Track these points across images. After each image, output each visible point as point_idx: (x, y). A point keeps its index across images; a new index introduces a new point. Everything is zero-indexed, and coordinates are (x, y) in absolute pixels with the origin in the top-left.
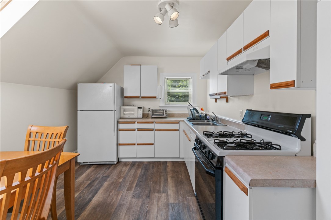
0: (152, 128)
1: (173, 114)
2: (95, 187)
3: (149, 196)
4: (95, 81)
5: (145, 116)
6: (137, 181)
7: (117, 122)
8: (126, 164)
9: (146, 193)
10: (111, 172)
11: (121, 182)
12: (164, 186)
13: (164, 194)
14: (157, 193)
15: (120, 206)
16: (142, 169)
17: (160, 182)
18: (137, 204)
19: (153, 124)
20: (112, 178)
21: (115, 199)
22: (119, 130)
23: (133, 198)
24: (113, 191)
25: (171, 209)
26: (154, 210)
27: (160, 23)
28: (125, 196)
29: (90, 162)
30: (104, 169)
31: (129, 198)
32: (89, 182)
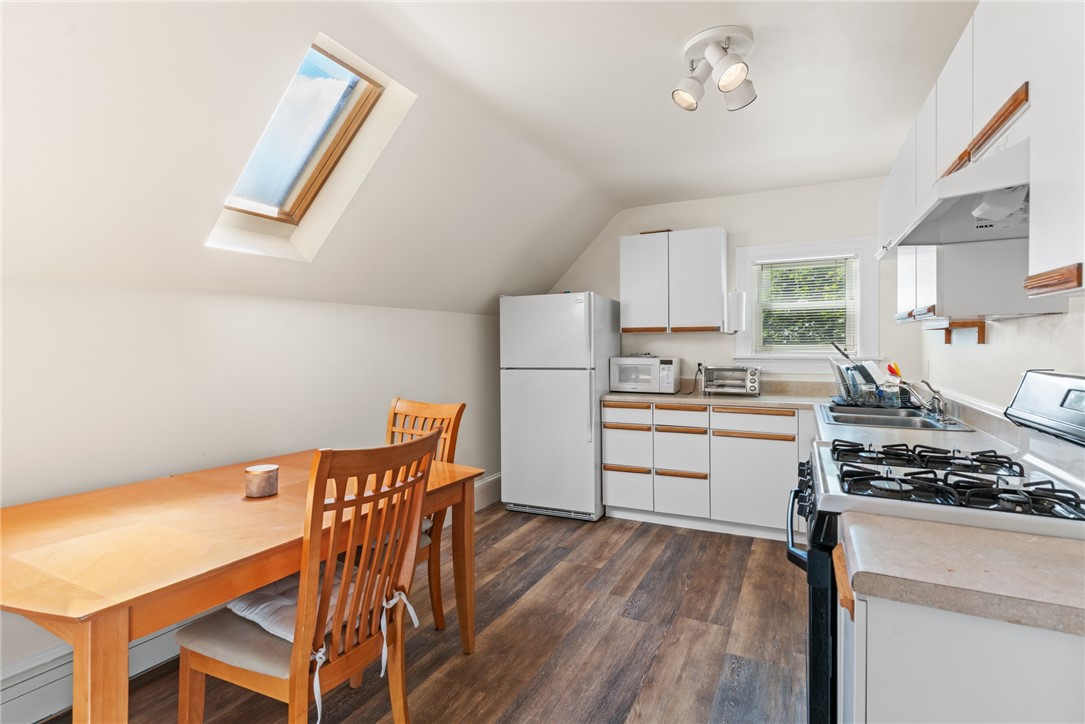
0: (704, 425)
1: (781, 383)
2: (535, 568)
3: (669, 620)
4: (546, 288)
5: (683, 387)
6: (644, 574)
7: (598, 403)
8: (623, 525)
9: (663, 613)
10: (579, 541)
11: (600, 570)
12: (722, 604)
13: (716, 627)
14: (697, 619)
15: (586, 625)
16: (668, 547)
17: (713, 593)
18: (631, 631)
19: (706, 414)
20: (579, 555)
21: (575, 606)
22: (605, 427)
23: (623, 615)
24: (575, 588)
25: (727, 669)
26: (676, 660)
27: (692, 104)
28: (604, 607)
29: (530, 507)
30: (564, 530)
31: (613, 614)
32: (523, 554)
